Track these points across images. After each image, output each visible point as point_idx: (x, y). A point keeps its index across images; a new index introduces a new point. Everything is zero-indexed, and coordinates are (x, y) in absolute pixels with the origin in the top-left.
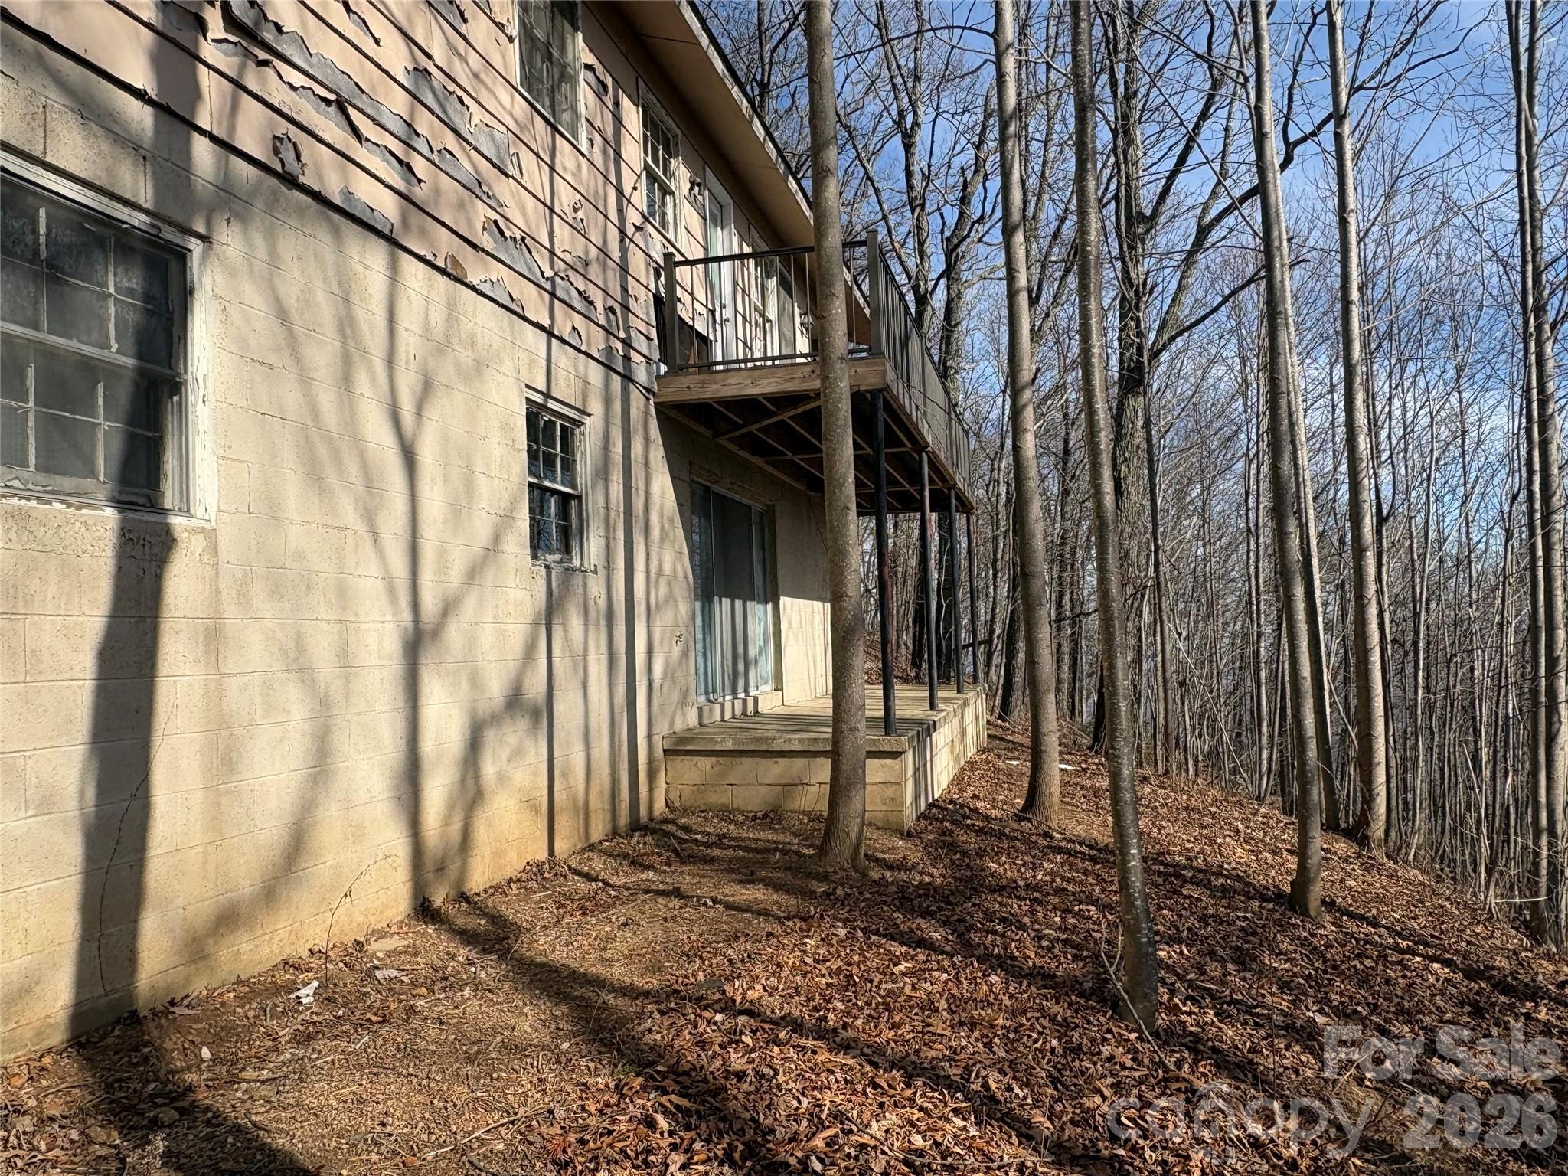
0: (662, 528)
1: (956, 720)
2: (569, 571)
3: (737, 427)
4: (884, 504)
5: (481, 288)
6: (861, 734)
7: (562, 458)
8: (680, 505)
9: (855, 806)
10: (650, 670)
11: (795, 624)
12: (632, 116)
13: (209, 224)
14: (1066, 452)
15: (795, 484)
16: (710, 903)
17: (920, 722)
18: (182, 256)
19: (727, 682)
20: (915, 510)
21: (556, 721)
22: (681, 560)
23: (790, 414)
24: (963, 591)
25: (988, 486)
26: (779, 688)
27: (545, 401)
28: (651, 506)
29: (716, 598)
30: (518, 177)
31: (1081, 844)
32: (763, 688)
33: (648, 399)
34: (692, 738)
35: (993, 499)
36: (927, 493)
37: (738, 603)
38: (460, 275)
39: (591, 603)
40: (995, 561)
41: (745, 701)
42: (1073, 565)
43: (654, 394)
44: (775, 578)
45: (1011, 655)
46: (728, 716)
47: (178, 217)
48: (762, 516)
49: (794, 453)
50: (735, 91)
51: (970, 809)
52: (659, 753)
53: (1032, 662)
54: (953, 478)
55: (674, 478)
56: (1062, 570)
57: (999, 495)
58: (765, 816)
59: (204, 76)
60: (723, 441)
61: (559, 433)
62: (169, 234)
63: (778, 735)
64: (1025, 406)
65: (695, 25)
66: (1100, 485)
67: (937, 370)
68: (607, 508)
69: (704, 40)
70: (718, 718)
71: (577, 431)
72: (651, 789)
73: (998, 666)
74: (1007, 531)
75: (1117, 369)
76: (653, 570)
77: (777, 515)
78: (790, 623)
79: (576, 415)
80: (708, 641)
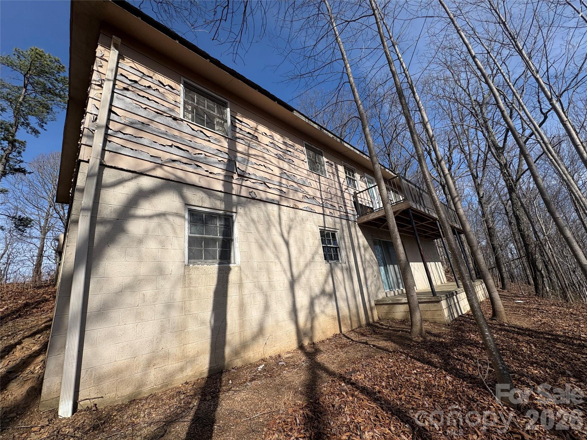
2: (337, 264)
3: (382, 225)
5: (303, 209)
7: (333, 240)
10: (367, 284)
12: (341, 168)
13: (237, 210)
16: (372, 346)
17: (449, 292)
18: (232, 216)
19: (395, 285)
27: (325, 228)
29: (388, 265)
30: (311, 186)
31: (514, 328)
33: (355, 223)
38: (297, 207)
41: (402, 290)
43: (357, 222)
47: (230, 210)
50: (364, 156)
52: (373, 304)
55: (367, 239)
58: (404, 321)
59: (234, 185)
61: (330, 234)
62: (228, 213)
65: (349, 146)
69: (352, 149)
70: (393, 295)
71: (336, 233)
72: (372, 314)
76: (363, 260)
78: (414, 268)
79: (334, 230)
80: (388, 276)
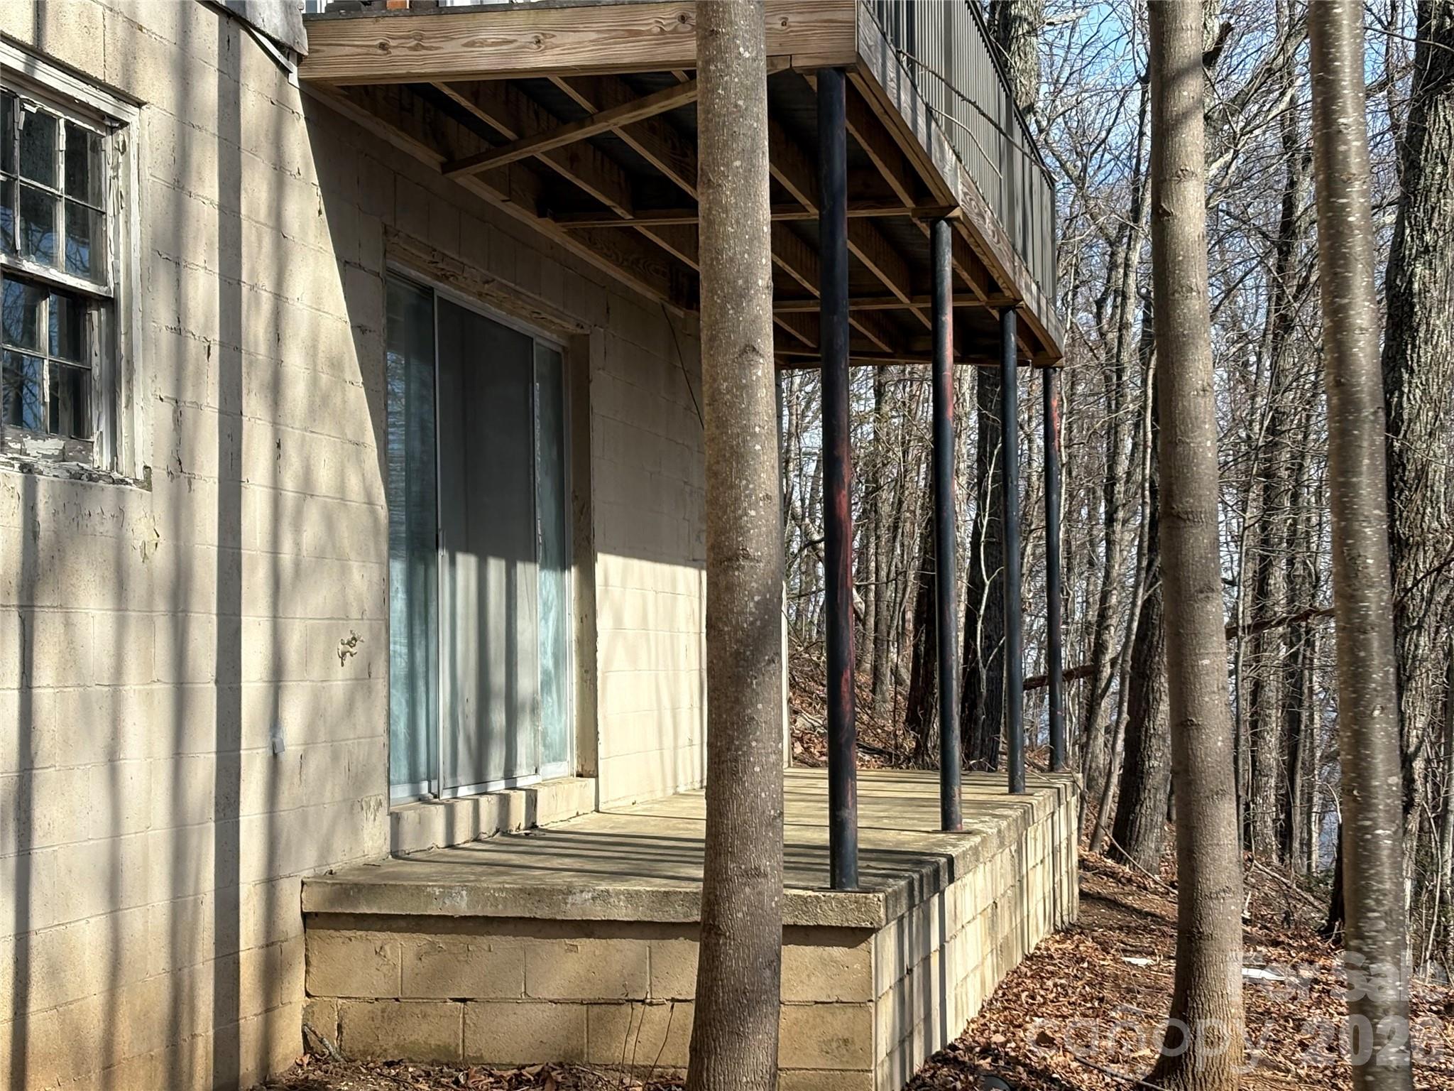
0: (314, 381)
1: (1004, 860)
2: (82, 480)
3: (501, 144)
4: (842, 340)
6: (771, 884)
7: (70, 207)
8: (359, 329)
9: (756, 1057)
10: (275, 723)
11: (630, 619)
14: (1288, 227)
15: (637, 287)
17: (916, 859)
19: (463, 754)
20: (922, 356)
21: (38, 841)
22: (360, 462)
23: (627, 118)
24: (1031, 550)
25: (1100, 304)
26: (588, 770)
27: (30, 66)
28: (289, 331)
29: (443, 554)
32: (552, 770)
33: (286, 71)
34: (373, 886)
35: (1112, 336)
36: (948, 319)
37: (496, 568)
39: (135, 557)
40: (1112, 480)
41: (504, 801)
42: (1295, 497)
43: (300, 59)
44: (584, 510)
45: (1140, 706)
46: (463, 834)
48: (556, 358)
49: (636, 217)
51: (1031, 1071)
52: (291, 917)
53: (1184, 725)
54: (1012, 285)
55: (345, 264)
56: (1270, 503)
57: (1124, 326)
58: (542, 1078)
60: (465, 179)
61: (62, 144)
63: (578, 881)
64: (1186, 115)
66: (1344, 309)
67: (984, 30)
68: (179, 330)
70: (439, 839)
71: (109, 143)
72: (269, 1008)
73: (1111, 731)
74: (1140, 414)
75: (1411, 33)
76: (290, 483)
77: (596, 359)
78: (619, 615)
79: (105, 104)
80: (420, 655)
